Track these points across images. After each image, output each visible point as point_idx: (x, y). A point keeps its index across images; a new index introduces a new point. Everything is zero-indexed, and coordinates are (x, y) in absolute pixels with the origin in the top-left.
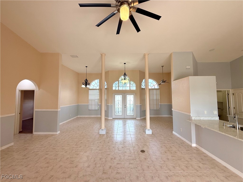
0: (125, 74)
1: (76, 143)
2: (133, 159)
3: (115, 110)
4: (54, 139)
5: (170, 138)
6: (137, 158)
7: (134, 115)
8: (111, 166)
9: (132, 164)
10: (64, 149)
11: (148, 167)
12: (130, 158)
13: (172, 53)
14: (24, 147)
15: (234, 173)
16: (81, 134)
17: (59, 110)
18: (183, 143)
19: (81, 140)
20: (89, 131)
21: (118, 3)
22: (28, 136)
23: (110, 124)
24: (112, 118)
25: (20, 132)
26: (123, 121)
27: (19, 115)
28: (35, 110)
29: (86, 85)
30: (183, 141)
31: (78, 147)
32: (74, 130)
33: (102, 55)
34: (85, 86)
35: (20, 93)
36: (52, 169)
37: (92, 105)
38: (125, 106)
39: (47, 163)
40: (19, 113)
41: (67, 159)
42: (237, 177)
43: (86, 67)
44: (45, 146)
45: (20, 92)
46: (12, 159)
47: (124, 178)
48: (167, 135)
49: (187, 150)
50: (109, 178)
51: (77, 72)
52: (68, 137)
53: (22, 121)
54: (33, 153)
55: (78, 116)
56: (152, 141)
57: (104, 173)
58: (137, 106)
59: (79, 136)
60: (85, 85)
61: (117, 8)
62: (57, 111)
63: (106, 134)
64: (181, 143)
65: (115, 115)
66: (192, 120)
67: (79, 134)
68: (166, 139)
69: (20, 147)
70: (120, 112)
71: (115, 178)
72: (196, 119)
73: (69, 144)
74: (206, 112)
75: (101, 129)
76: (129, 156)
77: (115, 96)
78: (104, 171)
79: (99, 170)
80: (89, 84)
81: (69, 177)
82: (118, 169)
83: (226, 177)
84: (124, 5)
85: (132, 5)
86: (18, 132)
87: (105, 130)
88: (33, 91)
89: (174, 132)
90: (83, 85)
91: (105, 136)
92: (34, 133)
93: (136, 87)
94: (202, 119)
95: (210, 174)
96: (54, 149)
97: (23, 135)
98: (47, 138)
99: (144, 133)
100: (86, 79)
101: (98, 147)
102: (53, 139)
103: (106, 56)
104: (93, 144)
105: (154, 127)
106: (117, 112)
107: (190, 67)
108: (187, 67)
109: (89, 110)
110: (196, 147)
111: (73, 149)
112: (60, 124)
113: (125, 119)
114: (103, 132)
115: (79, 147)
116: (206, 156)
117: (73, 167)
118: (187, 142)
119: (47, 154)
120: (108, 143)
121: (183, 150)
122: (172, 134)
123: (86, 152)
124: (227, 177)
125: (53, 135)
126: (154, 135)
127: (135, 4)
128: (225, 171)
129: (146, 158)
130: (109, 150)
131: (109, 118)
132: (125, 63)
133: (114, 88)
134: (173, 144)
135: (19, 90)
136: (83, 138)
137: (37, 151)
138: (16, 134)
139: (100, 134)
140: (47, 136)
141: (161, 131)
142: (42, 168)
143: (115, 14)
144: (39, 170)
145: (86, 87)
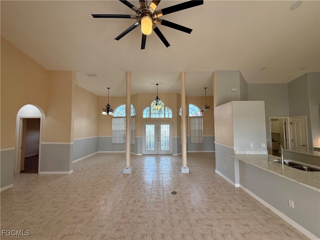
0: (157, 98)
1: (92, 184)
2: (160, 202)
3: (146, 144)
4: (65, 179)
5: (211, 178)
6: (165, 200)
7: (170, 150)
8: (133, 210)
9: (158, 207)
10: (76, 191)
11: (177, 210)
12: (157, 200)
13: (214, 72)
14: (26, 189)
15: (276, 215)
16: (100, 173)
17: (72, 143)
18: (225, 183)
19: (99, 181)
20: (110, 170)
21: (139, 14)
22: (33, 176)
23: (139, 162)
24: (142, 154)
25: (22, 172)
26: (155, 158)
27: (20, 150)
28: (41, 143)
29: (108, 112)
30: (225, 180)
31: (94, 189)
32: (91, 169)
33: (126, 73)
34: (106, 113)
35: (22, 122)
36: (61, 213)
37: (116, 137)
38: (159, 139)
39: (55, 207)
40: (20, 148)
41: (80, 202)
42: (278, 219)
43: (108, 88)
44: (53, 188)
45: (22, 120)
46: (11, 203)
47: (146, 222)
48: (208, 174)
49: (227, 191)
50: (129, 223)
51: (97, 96)
52: (83, 177)
53: (25, 158)
54: (38, 196)
55: (99, 152)
56: (187, 181)
57: (123, 217)
58: (173, 139)
59: (97, 175)
60: (106, 111)
61: (139, 20)
62: (70, 145)
63: (132, 173)
64: (223, 183)
65: (146, 150)
66: (236, 155)
67: (96, 174)
68: (205, 178)
69: (21, 189)
70: (152, 147)
71: (135, 223)
72: (240, 154)
73: (83, 186)
74: (252, 145)
75: (125, 167)
76: (156, 198)
77: (146, 125)
78: (123, 215)
79: (117, 214)
80: (112, 111)
81: (81, 222)
82: (141, 213)
83: (266, 220)
84: (146, 17)
85: (156, 17)
86: (19, 171)
87: (130, 168)
88: (39, 120)
89: (216, 171)
90: (104, 111)
91: (131, 175)
92: (40, 173)
93: (173, 114)
94: (247, 153)
95: (249, 217)
96: (65, 191)
97: (25, 175)
98: (56, 179)
99: (179, 172)
100: (108, 104)
101: (120, 188)
102: (63, 179)
103: (132, 74)
104: (114, 186)
105: (194, 165)
106: (148, 147)
107: (236, 90)
108: (233, 90)
109: (112, 144)
110: (240, 188)
111: (89, 191)
112: (74, 162)
113: (158, 156)
114: (128, 171)
115: (96, 189)
116: (249, 197)
117: (86, 211)
118: (230, 182)
119: (55, 197)
120: (133, 183)
121: (223, 191)
122: (215, 173)
123: (104, 194)
124: (268, 219)
125: (64, 175)
126: (192, 174)
127: (159, 16)
128: (266, 214)
129: (176, 201)
130: (133, 192)
131: (138, 154)
132: (157, 84)
133: (144, 116)
134: (212, 185)
135: (20, 118)
136: (102, 178)
137: (43, 194)
138: (17, 174)
139: (124, 174)
140: (56, 177)
141: (201, 169)
142: (49, 213)
143: (136, 26)
144: (44, 215)
145: (108, 114)
